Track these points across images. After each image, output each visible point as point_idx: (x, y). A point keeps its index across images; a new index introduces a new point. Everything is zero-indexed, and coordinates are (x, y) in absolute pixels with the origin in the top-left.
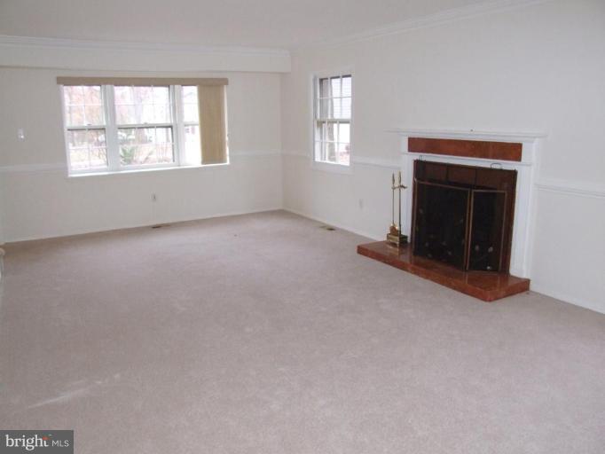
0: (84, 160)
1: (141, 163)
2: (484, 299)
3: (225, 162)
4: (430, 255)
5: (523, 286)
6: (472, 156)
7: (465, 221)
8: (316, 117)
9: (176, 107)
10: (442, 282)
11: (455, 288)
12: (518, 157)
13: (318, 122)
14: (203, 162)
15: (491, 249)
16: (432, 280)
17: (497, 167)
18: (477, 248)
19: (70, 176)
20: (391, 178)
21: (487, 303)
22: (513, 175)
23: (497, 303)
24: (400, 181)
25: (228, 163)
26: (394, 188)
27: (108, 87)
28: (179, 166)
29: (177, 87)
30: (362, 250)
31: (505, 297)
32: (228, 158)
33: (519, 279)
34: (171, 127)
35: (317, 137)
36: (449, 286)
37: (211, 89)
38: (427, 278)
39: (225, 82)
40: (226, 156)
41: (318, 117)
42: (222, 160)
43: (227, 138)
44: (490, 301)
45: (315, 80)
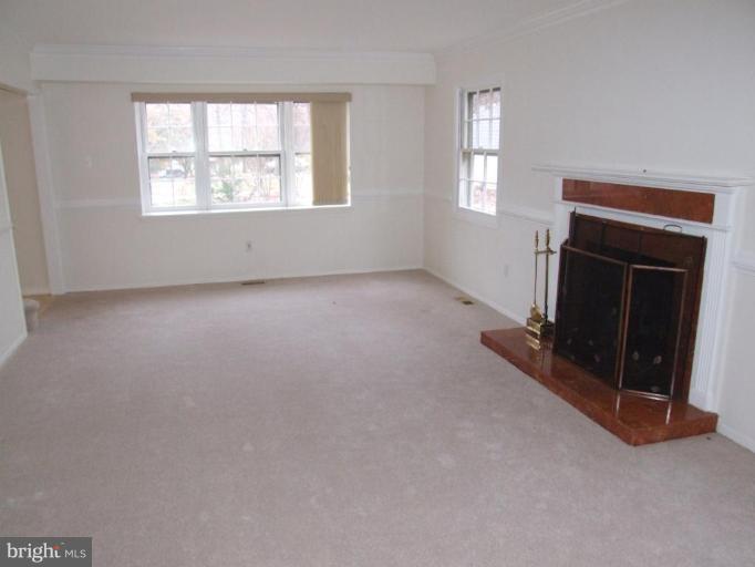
0: (167, 195)
1: (245, 200)
2: (627, 440)
3: (345, 202)
4: (573, 357)
5: (706, 424)
6: (643, 211)
7: (618, 311)
8: (462, 146)
9: (285, 129)
10: (575, 403)
11: (589, 415)
12: (707, 217)
13: (464, 153)
14: (315, 203)
15: (659, 359)
16: (564, 398)
17: (676, 230)
18: (636, 356)
19: (144, 214)
20: (534, 238)
21: (630, 448)
22: (700, 245)
23: (650, 448)
24: (548, 243)
25: (349, 204)
26: (537, 253)
27: (199, 104)
28: (287, 205)
29: (286, 103)
30: (486, 340)
31: (665, 439)
32: (349, 198)
33: (702, 412)
34: (279, 155)
35: (463, 175)
36: (583, 409)
37: (328, 106)
38: (557, 393)
39: (347, 97)
40: (346, 195)
41: (465, 146)
42: (341, 200)
43: (349, 173)
44: (636, 444)
45: (462, 95)
